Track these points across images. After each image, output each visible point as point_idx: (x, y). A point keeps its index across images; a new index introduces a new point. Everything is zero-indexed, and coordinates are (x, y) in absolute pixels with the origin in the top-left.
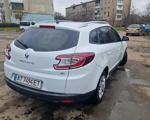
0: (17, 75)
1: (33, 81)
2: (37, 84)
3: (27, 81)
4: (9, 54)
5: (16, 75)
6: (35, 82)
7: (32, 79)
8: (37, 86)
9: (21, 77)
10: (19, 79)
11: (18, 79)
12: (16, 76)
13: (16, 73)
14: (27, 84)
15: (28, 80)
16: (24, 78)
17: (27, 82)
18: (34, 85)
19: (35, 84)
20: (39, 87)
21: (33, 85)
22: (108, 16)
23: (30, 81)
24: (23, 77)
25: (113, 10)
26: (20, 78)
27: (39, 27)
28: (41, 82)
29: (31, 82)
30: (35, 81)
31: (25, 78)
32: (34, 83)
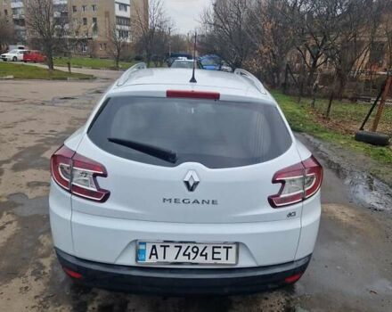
0: (144, 243)
1: (209, 251)
2: (223, 255)
3: (187, 253)
5: (141, 243)
6: (216, 250)
7: (204, 246)
8: (223, 261)
9: (161, 246)
10: (156, 254)
11: (152, 254)
12: (142, 247)
13: (141, 238)
14: (191, 261)
15: (190, 250)
16: (176, 247)
17: (189, 255)
18: (213, 259)
19: (216, 256)
20: (232, 260)
21: (210, 260)
22: (95, 28)
23: (197, 253)
24: (172, 246)
25: (107, 14)
26: (160, 251)
27: (165, 95)
28: (234, 247)
29: (204, 253)
30: (214, 248)
31: (181, 247)
32: (214, 253)
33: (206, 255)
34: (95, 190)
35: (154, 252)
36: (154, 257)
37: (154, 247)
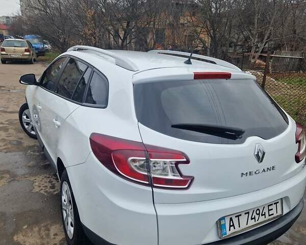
0: (224, 218)
1: (266, 210)
2: (274, 210)
3: (253, 217)
4: (181, 175)
6: (270, 208)
7: (263, 207)
8: (275, 215)
9: (236, 217)
11: (230, 226)
12: (223, 222)
14: (257, 222)
15: (254, 214)
16: (245, 214)
17: (255, 218)
18: (269, 215)
19: (270, 212)
21: (267, 217)
24: (243, 214)
26: (235, 220)
27: (193, 78)
28: (279, 201)
29: (263, 213)
31: (248, 213)
33: (265, 214)
34: (179, 178)
35: (232, 224)
36: (232, 228)
37: (231, 219)
